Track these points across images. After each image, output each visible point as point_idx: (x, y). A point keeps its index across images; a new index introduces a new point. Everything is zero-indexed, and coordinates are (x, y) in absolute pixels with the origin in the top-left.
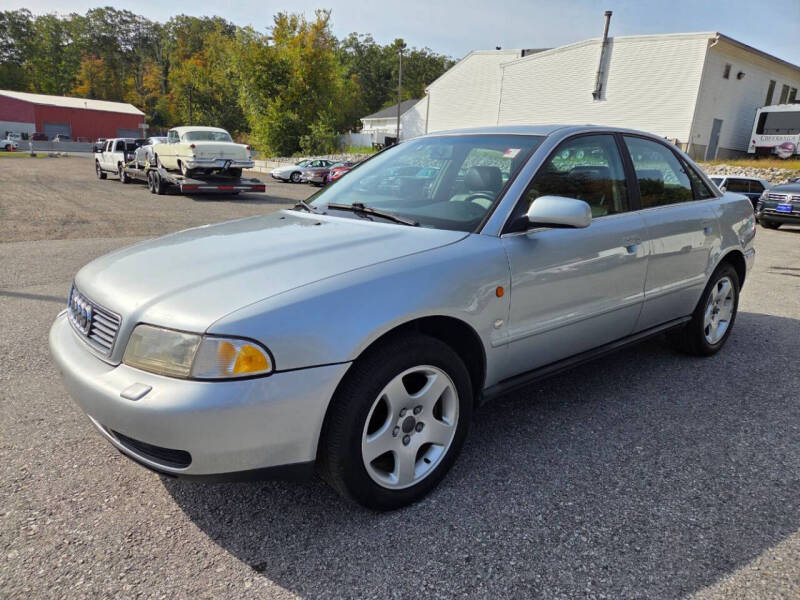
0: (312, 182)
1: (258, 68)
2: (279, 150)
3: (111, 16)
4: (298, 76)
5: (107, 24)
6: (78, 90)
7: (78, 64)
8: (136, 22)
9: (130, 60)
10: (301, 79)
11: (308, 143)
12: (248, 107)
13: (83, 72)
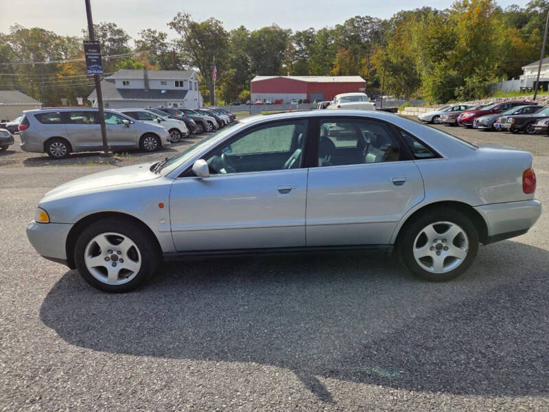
0: (445, 123)
1: (433, 41)
2: (439, 99)
3: (358, 22)
4: (462, 43)
5: (354, 26)
6: (333, 71)
7: (335, 55)
8: (372, 22)
9: (365, 48)
10: (465, 44)
11: (461, 93)
12: (421, 70)
13: (337, 59)
